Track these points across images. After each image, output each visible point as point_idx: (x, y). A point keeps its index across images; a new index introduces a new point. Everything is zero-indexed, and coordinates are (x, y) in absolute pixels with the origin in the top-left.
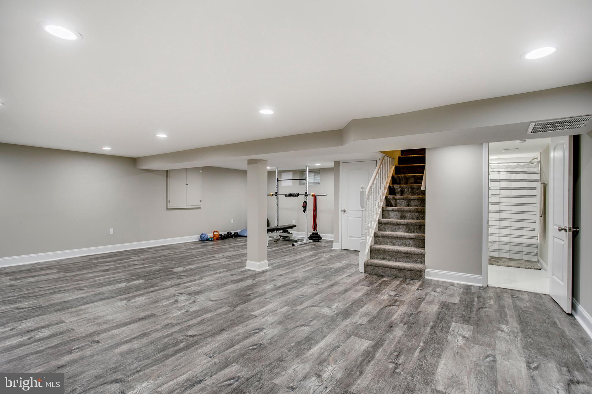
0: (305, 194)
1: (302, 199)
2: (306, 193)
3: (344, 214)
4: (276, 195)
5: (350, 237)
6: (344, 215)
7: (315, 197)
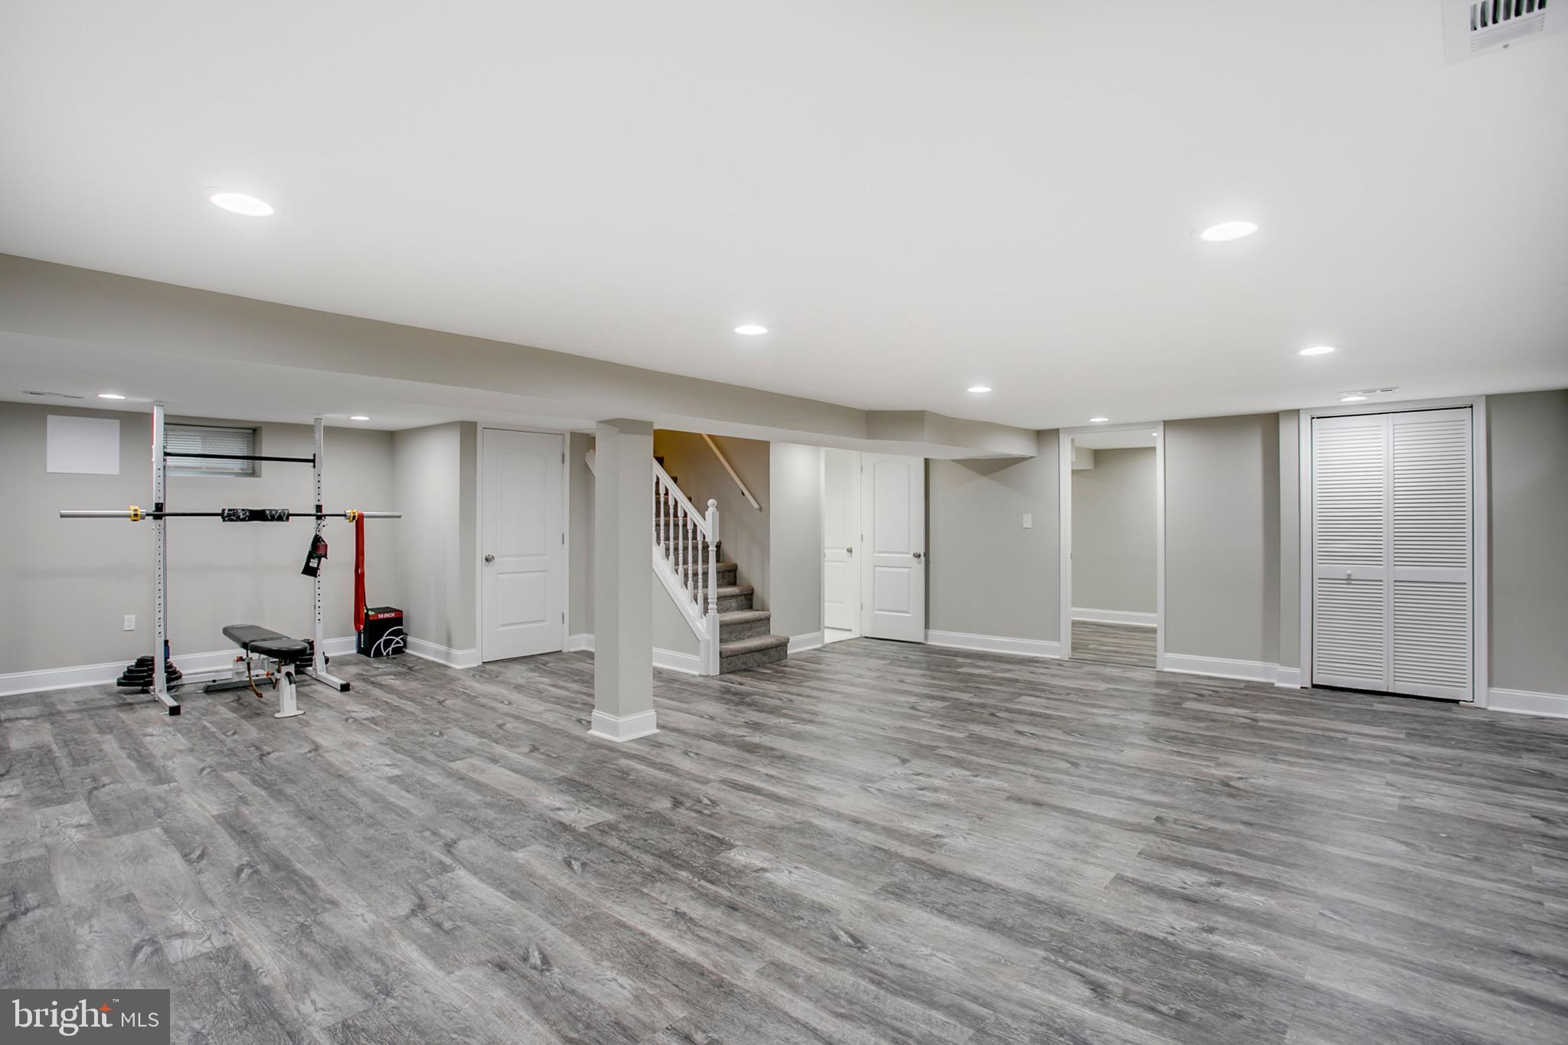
0: (314, 512)
1: (300, 532)
2: (319, 508)
3: (486, 566)
4: (157, 517)
5: (503, 625)
6: (490, 569)
7: (359, 521)
